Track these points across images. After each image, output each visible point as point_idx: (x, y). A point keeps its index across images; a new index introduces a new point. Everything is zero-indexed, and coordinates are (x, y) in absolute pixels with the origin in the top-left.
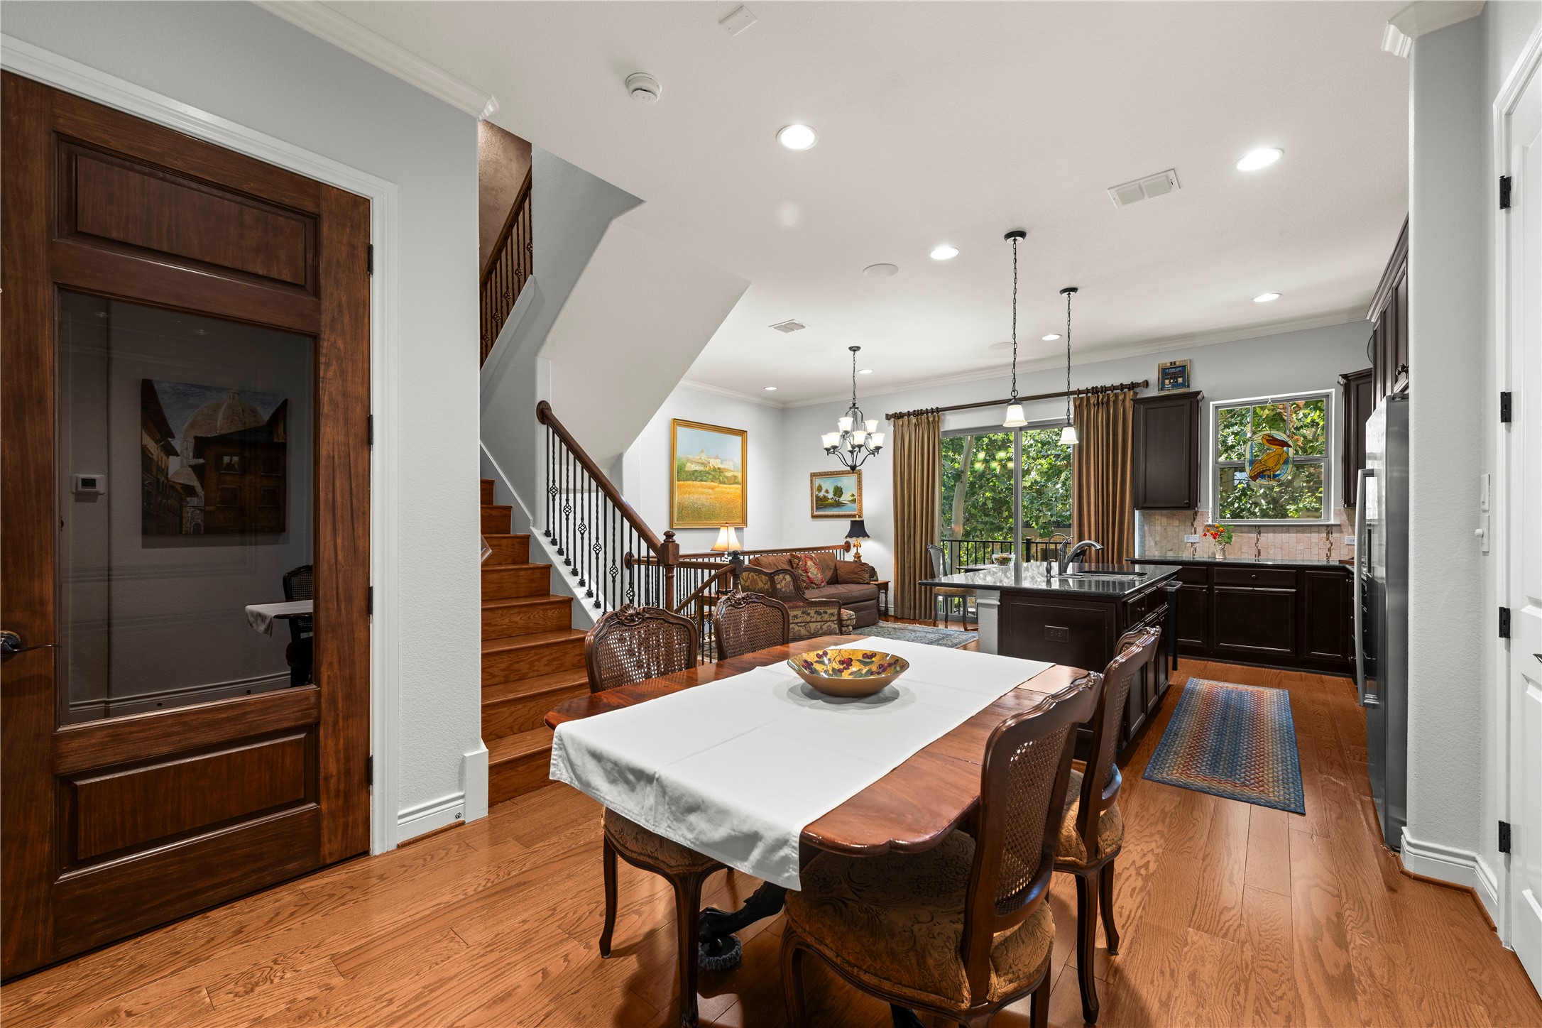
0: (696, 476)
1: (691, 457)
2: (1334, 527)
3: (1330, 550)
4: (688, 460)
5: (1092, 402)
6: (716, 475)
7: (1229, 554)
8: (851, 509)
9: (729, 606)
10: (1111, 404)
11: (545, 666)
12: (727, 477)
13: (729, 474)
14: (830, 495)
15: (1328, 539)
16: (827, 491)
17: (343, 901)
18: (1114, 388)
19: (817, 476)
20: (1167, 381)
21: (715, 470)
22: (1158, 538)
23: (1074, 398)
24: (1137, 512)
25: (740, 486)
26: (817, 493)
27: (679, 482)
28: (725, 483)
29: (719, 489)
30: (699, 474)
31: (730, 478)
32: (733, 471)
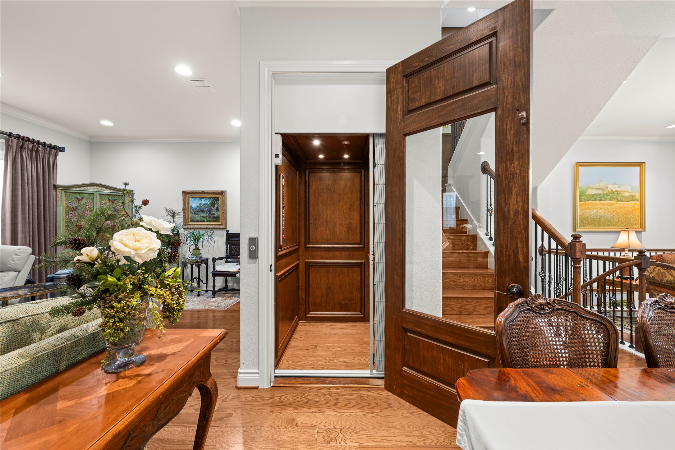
0: (594, 197)
1: (591, 185)
4: (588, 188)
6: (615, 196)
9: (658, 309)
11: (483, 310)
12: (625, 197)
13: (627, 195)
17: (372, 410)
21: (613, 192)
25: (638, 202)
27: (581, 202)
28: (622, 201)
29: (617, 205)
30: (599, 196)
31: (628, 197)
32: (630, 192)
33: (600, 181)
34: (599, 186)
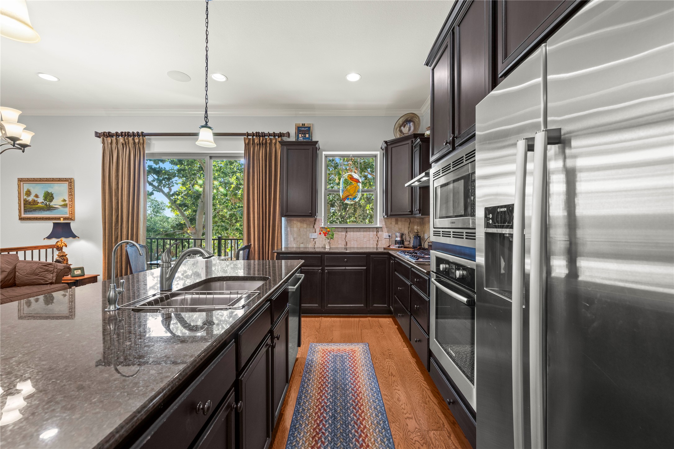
2: (379, 229)
3: (378, 241)
5: (256, 142)
7: (332, 245)
8: (63, 213)
10: (268, 145)
14: (41, 200)
15: (377, 235)
16: (37, 196)
18: (270, 135)
19: (25, 181)
20: (300, 135)
22: (295, 236)
23: (245, 138)
24: (283, 219)
26: (25, 197)
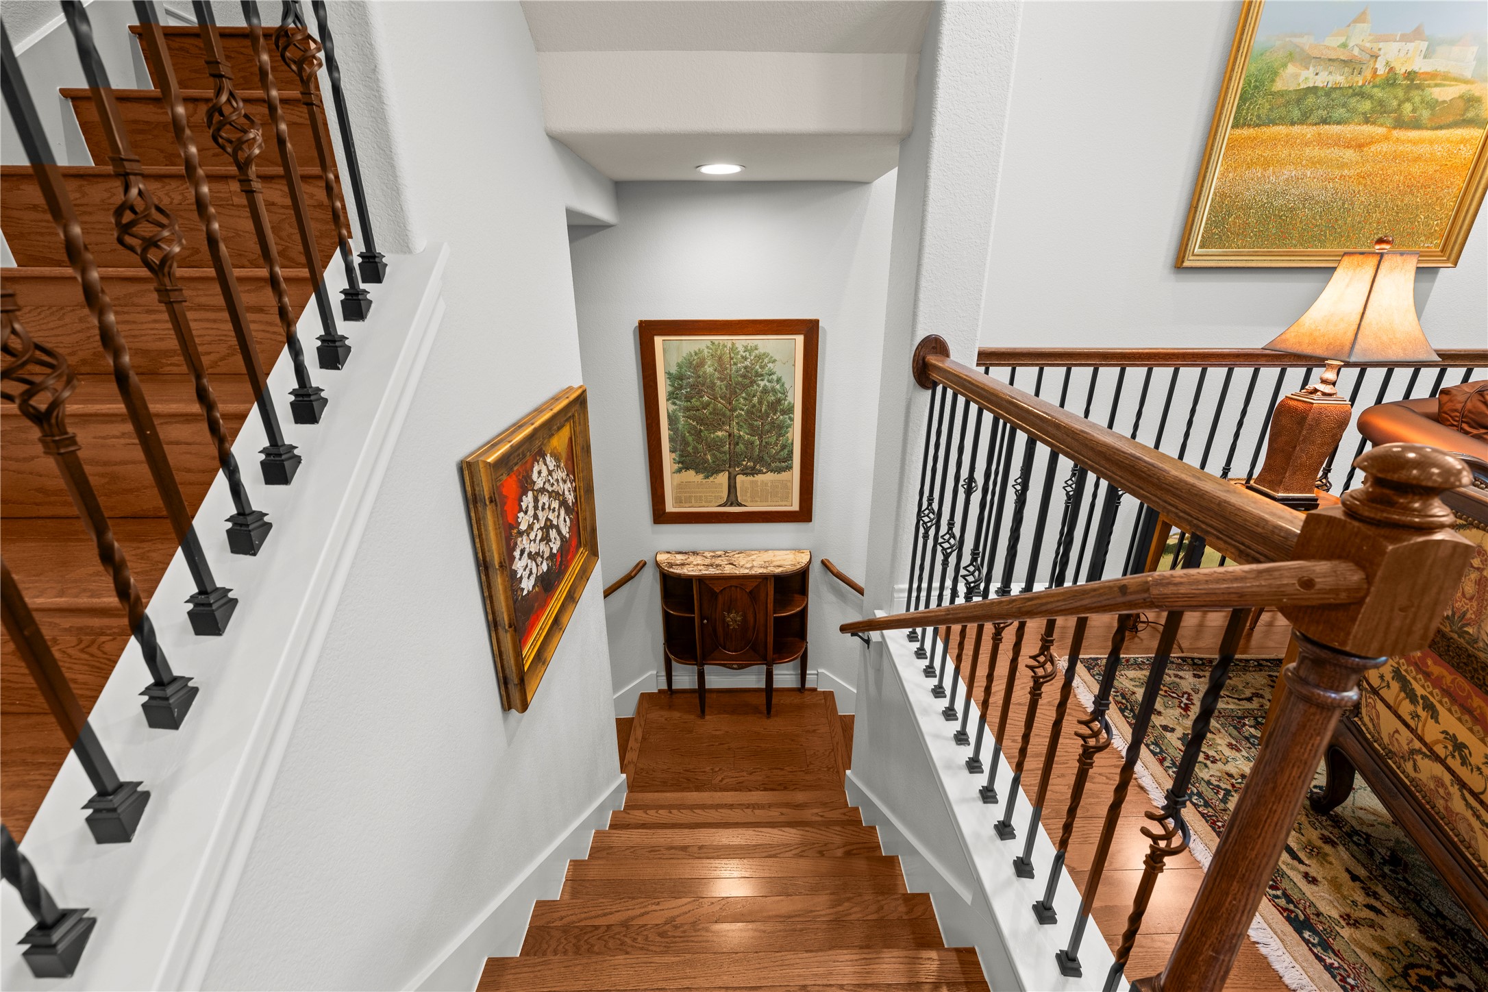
0: (1308, 106)
1: (1306, 42)
4: (1295, 54)
6: (1392, 99)
12: (1432, 105)
13: (1447, 93)
21: (1391, 81)
27: (1238, 132)
28: (1416, 125)
29: (1385, 147)
30: (1323, 100)
31: (1448, 105)
32: (1466, 82)
33: (1356, 21)
34: (1344, 45)
